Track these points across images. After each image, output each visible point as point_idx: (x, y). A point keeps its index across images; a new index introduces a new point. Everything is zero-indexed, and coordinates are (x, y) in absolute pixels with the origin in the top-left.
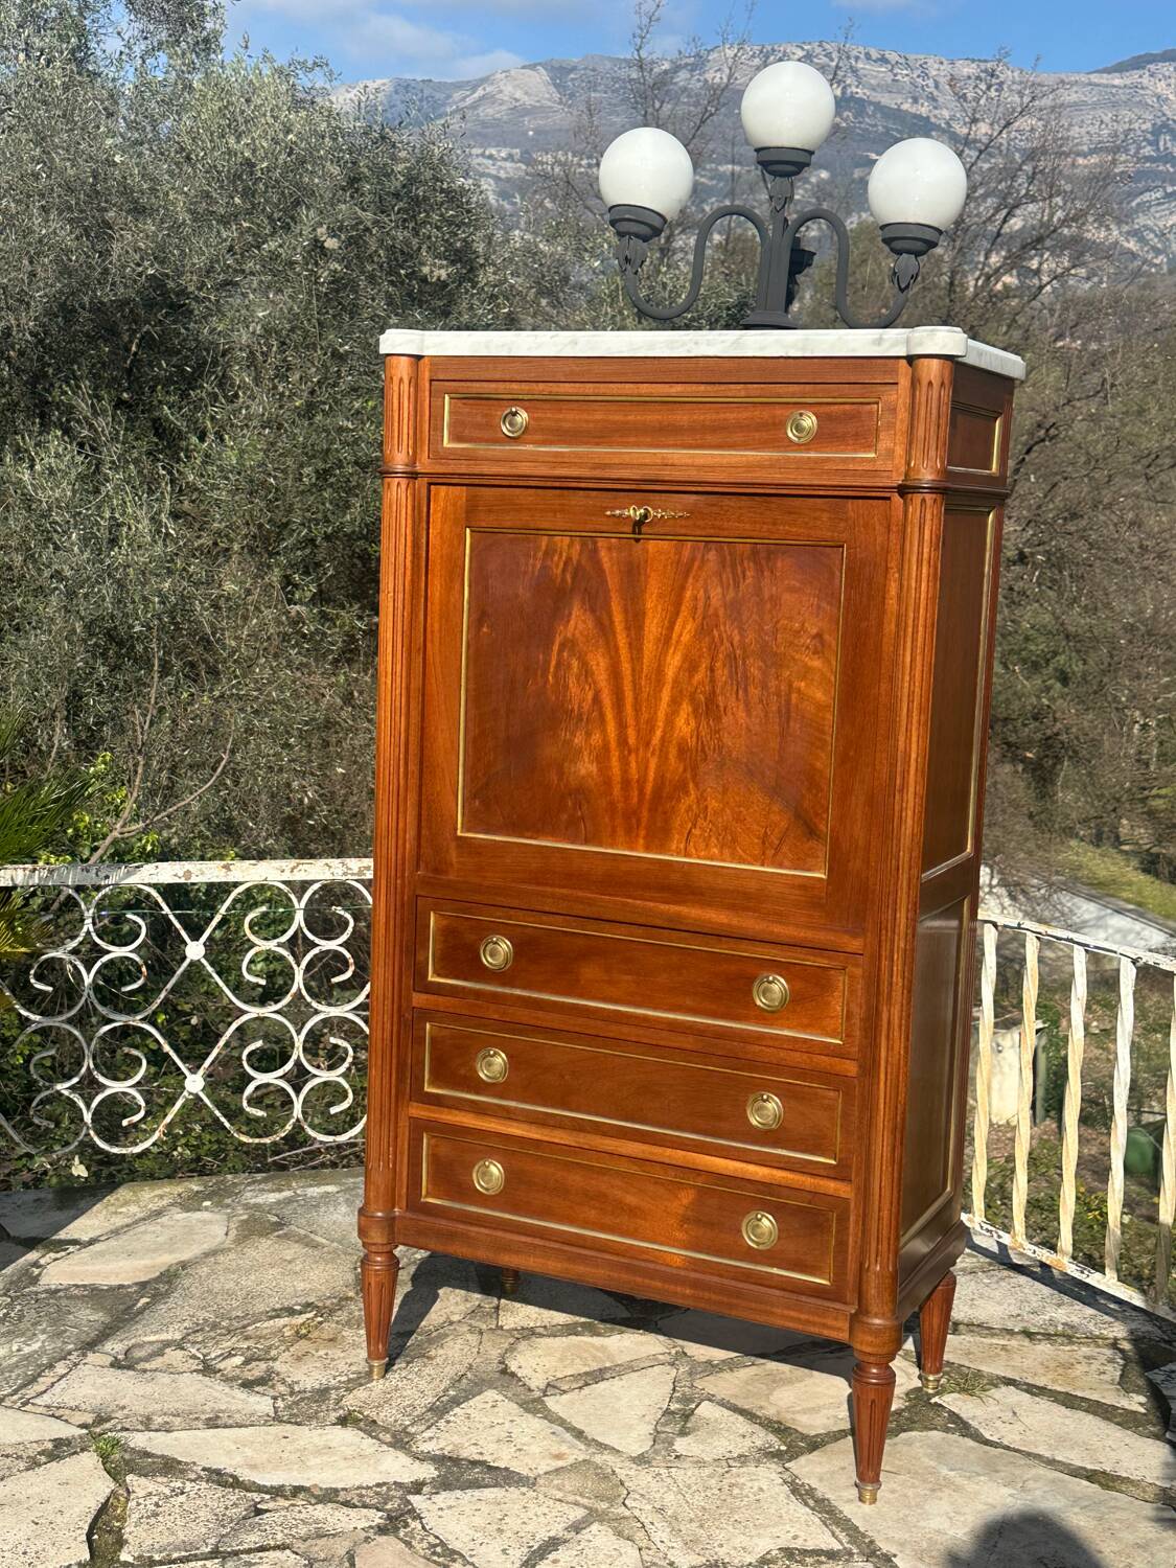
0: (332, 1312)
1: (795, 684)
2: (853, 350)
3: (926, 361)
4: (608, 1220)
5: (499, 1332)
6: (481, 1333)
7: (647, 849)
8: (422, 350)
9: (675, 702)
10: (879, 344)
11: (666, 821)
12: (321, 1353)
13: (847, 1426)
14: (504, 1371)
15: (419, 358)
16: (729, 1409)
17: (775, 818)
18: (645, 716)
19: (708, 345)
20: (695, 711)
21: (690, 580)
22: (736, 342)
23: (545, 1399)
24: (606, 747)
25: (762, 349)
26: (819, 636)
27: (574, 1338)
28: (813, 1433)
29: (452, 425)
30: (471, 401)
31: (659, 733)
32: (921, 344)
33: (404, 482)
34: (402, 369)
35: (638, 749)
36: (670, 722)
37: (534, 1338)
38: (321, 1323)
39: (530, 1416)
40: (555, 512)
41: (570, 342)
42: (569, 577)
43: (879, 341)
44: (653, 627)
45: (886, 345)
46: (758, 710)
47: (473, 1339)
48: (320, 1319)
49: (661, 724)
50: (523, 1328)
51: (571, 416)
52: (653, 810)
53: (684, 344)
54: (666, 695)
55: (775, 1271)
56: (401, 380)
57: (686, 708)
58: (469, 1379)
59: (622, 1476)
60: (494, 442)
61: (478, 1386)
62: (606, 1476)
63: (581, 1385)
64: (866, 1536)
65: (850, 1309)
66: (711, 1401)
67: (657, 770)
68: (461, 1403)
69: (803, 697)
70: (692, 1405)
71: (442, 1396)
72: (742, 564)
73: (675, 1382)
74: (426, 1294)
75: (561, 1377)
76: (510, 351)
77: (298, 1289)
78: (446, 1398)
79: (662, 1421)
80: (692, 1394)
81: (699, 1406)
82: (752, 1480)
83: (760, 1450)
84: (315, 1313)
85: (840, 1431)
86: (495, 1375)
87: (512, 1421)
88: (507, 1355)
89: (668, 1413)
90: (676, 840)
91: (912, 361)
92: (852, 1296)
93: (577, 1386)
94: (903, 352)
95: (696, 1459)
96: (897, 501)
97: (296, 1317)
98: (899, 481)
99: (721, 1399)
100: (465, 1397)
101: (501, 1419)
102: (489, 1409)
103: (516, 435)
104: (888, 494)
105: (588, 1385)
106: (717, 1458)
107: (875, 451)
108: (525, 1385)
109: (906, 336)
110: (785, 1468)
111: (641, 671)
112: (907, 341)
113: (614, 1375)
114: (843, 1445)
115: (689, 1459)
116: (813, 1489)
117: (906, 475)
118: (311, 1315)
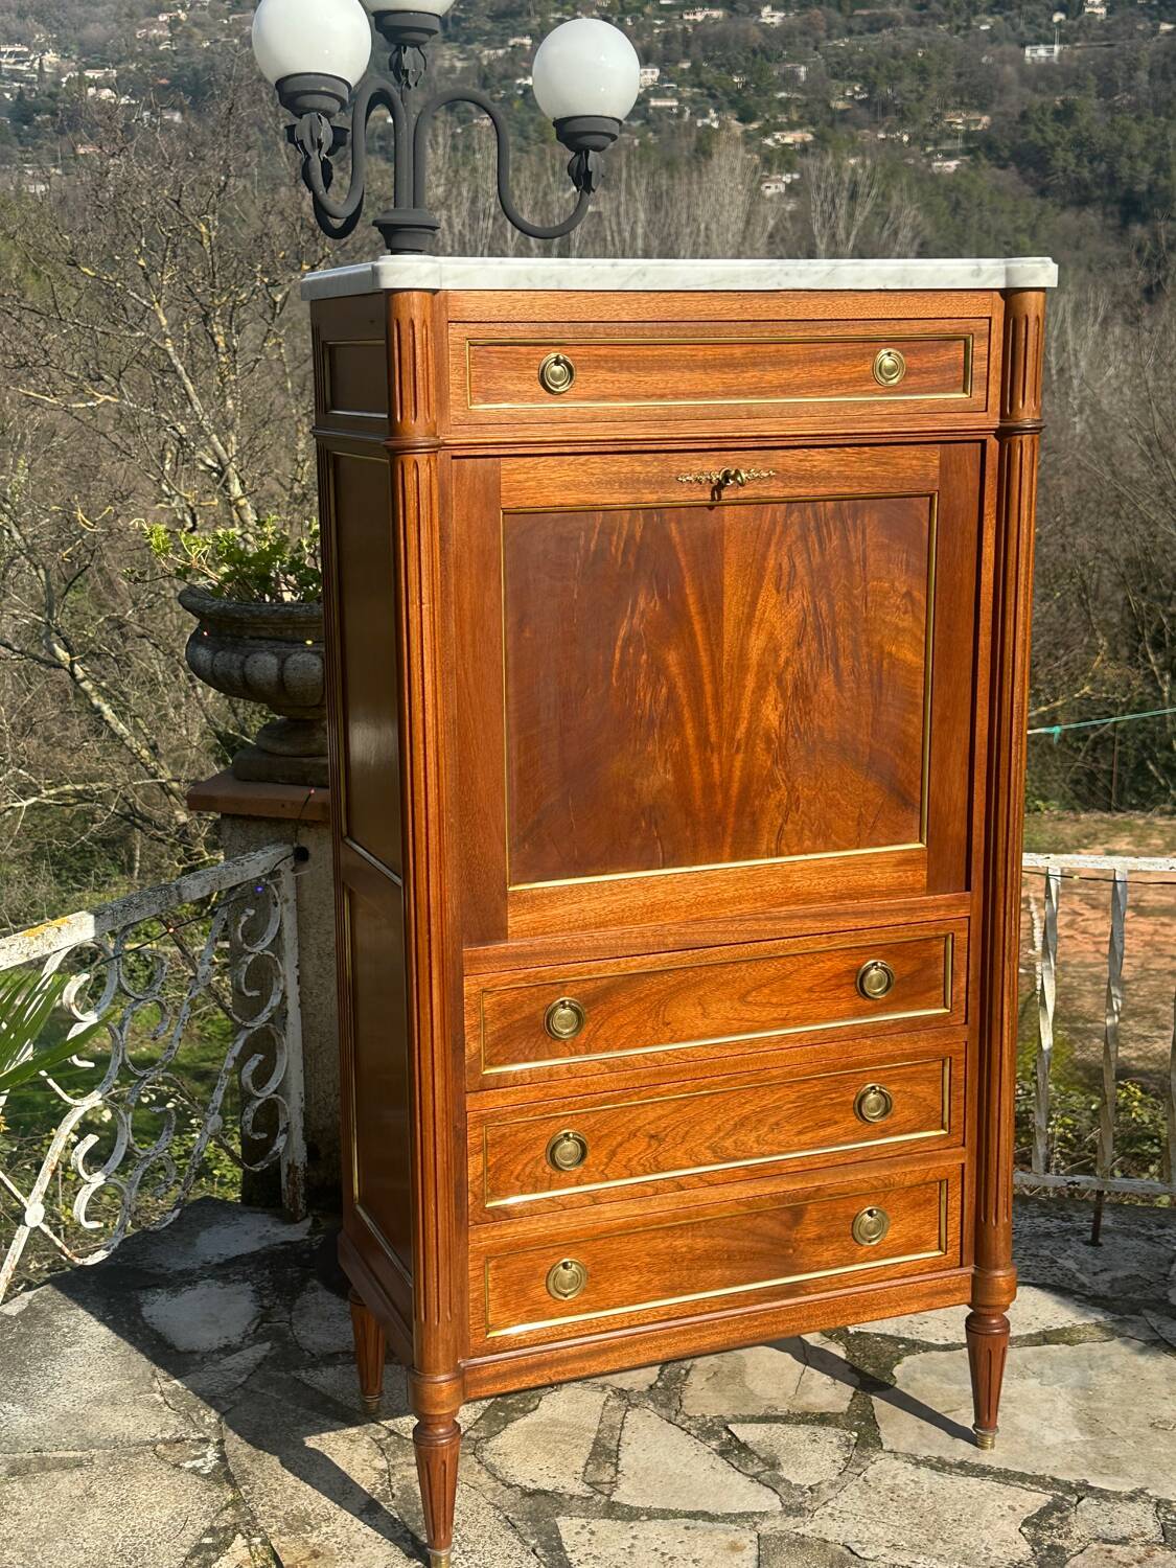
0: (253, 1525)
1: (887, 648)
2: (953, 282)
3: (1033, 294)
7: (734, 858)
8: (439, 281)
9: (761, 689)
10: (978, 275)
11: (754, 823)
14: (529, 1493)
15: (435, 291)
17: (871, 795)
18: (727, 709)
19: (801, 275)
20: (783, 694)
21: (772, 548)
22: (828, 273)
23: (614, 1499)
24: (684, 745)
25: (860, 281)
26: (908, 594)
27: (514, 1425)
28: (845, 1408)
30: (498, 349)
31: (743, 727)
32: (1033, 276)
33: (426, 458)
34: (415, 311)
35: (721, 748)
36: (755, 711)
38: (265, 1543)
41: (636, 274)
42: (631, 559)
43: (977, 273)
44: (732, 607)
45: (984, 277)
46: (849, 682)
49: (746, 715)
52: (739, 814)
53: (773, 275)
54: (750, 682)
56: (412, 322)
57: (772, 692)
58: (519, 1520)
59: (811, 1534)
60: (533, 399)
61: (538, 1521)
62: (802, 1543)
63: (612, 1468)
64: (1043, 1477)
65: (969, 1270)
66: (731, 1422)
67: (743, 769)
68: (561, 1548)
69: (895, 662)
70: (725, 1435)
71: (534, 1551)
72: (827, 525)
73: (670, 1422)
74: (302, 1456)
75: (582, 1470)
76: (559, 282)
77: (164, 1520)
78: (538, 1550)
79: (736, 1464)
80: (704, 1425)
81: (731, 1433)
82: (894, 1477)
83: (848, 1446)
84: (239, 1536)
85: (855, 1394)
86: (528, 1502)
87: (634, 1537)
88: (498, 1475)
89: (723, 1453)
90: (766, 840)
91: (1010, 294)
92: (968, 1256)
93: (612, 1471)
94: (1001, 285)
95: (827, 1484)
96: (993, 444)
97: (230, 1550)
98: (996, 423)
99: (735, 1416)
100: (551, 1539)
101: (625, 1542)
102: (594, 1538)
103: (561, 389)
104: (984, 437)
105: (616, 1465)
106: (837, 1472)
107: (965, 391)
108: (572, 1497)
109: (1003, 267)
110: (891, 1452)
111: (721, 659)
112: (1008, 272)
113: (614, 1443)
114: (880, 1405)
115: (822, 1486)
116: (939, 1459)
117: (1003, 415)
118: (239, 1541)
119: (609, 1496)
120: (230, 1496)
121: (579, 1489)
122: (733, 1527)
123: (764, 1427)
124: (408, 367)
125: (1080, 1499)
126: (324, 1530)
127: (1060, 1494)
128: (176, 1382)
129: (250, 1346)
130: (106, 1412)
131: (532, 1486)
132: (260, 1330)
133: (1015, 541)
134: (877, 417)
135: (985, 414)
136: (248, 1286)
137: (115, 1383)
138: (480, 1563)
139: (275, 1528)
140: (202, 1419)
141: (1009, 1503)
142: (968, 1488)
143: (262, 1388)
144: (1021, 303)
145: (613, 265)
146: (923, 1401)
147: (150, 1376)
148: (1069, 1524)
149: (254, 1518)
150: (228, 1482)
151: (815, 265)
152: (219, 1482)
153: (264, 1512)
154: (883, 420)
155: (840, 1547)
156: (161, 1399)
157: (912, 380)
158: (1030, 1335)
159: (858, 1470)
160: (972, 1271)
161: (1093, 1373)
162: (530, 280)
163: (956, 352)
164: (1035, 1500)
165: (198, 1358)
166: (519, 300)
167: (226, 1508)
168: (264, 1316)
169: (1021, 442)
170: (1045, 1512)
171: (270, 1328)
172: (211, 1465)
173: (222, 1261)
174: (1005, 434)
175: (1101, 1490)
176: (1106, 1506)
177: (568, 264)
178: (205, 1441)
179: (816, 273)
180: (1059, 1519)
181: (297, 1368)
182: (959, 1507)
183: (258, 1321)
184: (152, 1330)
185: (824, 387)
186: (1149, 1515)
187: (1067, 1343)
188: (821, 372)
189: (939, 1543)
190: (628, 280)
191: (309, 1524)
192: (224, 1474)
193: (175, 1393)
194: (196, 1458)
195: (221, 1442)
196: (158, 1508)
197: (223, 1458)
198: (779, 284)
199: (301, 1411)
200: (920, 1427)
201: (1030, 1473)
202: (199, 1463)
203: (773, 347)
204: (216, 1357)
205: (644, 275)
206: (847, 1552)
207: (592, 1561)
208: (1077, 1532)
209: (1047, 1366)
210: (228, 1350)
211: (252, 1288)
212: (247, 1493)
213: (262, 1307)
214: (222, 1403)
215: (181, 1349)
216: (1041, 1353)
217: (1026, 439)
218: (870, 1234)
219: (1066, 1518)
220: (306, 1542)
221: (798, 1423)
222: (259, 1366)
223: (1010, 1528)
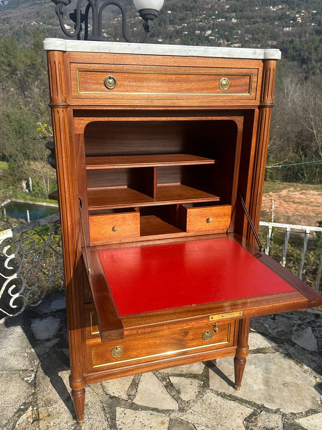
0: (36, 403)
2: (246, 56)
3: (273, 61)
8: (66, 48)
10: (255, 54)
15: (64, 52)
19: (194, 51)
23: (134, 401)
25: (215, 54)
28: (201, 373)
29: (81, 83)
30: (89, 73)
32: (273, 55)
34: (57, 58)
38: (37, 409)
39: (138, 411)
41: (137, 48)
43: (255, 53)
45: (257, 55)
48: (35, 408)
53: (185, 51)
55: (212, 345)
56: (55, 62)
58: (106, 407)
59: (185, 419)
60: (102, 91)
61: (111, 408)
62: (182, 423)
63: (135, 390)
64: (251, 402)
65: (235, 347)
66: (170, 376)
68: (115, 419)
70: (168, 380)
71: (107, 419)
73: (154, 374)
74: (56, 379)
75: (127, 390)
76: (109, 50)
77: (14, 399)
78: (109, 419)
79: (169, 391)
80: (163, 376)
81: (169, 380)
82: (211, 400)
83: (200, 387)
84: (31, 406)
85: (205, 368)
86: (111, 400)
87: (136, 417)
88: (105, 390)
89: (166, 387)
91: (265, 61)
92: (236, 343)
93: (135, 391)
94: (262, 58)
95: (192, 401)
96: (257, 111)
97: (27, 412)
98: (258, 103)
99: (172, 374)
100: (113, 415)
101: (133, 418)
102: (125, 416)
103: (112, 88)
104: (254, 108)
105: (137, 389)
106: (195, 396)
107: (249, 93)
108: (122, 399)
109: (263, 52)
110: (211, 390)
112: (265, 54)
113: (138, 381)
114: (211, 372)
115: (191, 401)
116: (224, 393)
117: (261, 101)
118: (31, 408)
119: (132, 400)
120: (33, 391)
121: (124, 397)
122: (164, 415)
123: (178, 378)
124: (54, 78)
125: (261, 411)
126: (54, 406)
127: (256, 409)
128: (32, 350)
129: (54, 339)
130: (12, 358)
131: (113, 395)
132: (58, 334)
133: (262, 142)
134: (219, 101)
135: (255, 101)
136: (59, 319)
137: (17, 348)
138: (92, 423)
139: (41, 404)
140: (34, 363)
141: (241, 411)
142: (231, 405)
143: (52, 354)
144: (269, 64)
145: (129, 45)
146: (222, 372)
147: (26, 347)
148: (257, 421)
149: (37, 400)
150: (34, 386)
151: (200, 48)
152: (31, 385)
153: (40, 398)
154: (221, 102)
155: (192, 425)
156: (26, 355)
157: (232, 88)
158: (254, 350)
159: (201, 396)
160: (236, 347)
161: (269, 364)
162: (99, 49)
163: (247, 80)
164: (249, 411)
165: (40, 342)
166: (95, 56)
167: (30, 396)
168: (60, 330)
169: (266, 110)
170: (251, 416)
171: (60, 334)
172: (32, 379)
173: (56, 311)
174: (261, 107)
175: (268, 408)
176: (268, 415)
177: (113, 44)
178: (33, 371)
179: (200, 50)
180: (255, 419)
181: (63, 348)
182: (227, 412)
183: (58, 331)
184: (32, 332)
185: (202, 90)
186: (280, 420)
187: (264, 353)
188: (202, 85)
189: (220, 426)
190: (134, 50)
191: (50, 404)
192: (34, 384)
193: (31, 353)
194: (29, 376)
195: (37, 372)
196: (13, 394)
197: (35, 378)
198: (187, 54)
199: (60, 362)
200: (221, 381)
201: (248, 400)
202: (29, 378)
203: (185, 76)
204: (44, 342)
205: (140, 49)
206: (193, 427)
207: (122, 425)
208: (259, 425)
209: (257, 361)
210: (48, 340)
211: (60, 320)
212: (38, 391)
213: (61, 326)
214: (41, 358)
215: (37, 339)
216: (256, 356)
217: (268, 109)
218: (207, 338)
219: (257, 418)
220: (48, 410)
221: (188, 377)
222: (54, 346)
223: (240, 421)
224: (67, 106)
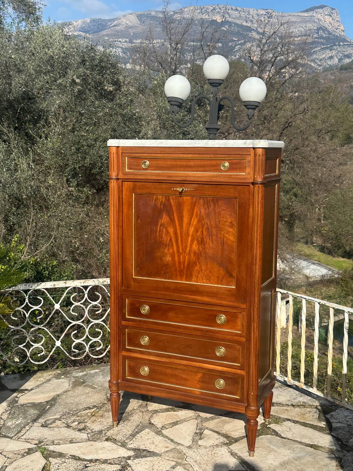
0: (101, 408)
1: (225, 236)
2: (238, 146)
3: (259, 149)
4: (178, 382)
5: (148, 412)
6: (143, 412)
7: (186, 280)
8: (119, 144)
9: (192, 241)
11: (191, 273)
12: (99, 420)
13: (245, 435)
14: (150, 423)
15: (118, 147)
16: (212, 431)
17: (221, 272)
18: (184, 245)
19: (199, 144)
20: (198, 243)
21: (196, 207)
22: (206, 143)
23: (162, 431)
24: (174, 252)
25: (213, 145)
26: (231, 222)
27: (169, 412)
28: (236, 437)
29: (128, 165)
30: (133, 159)
31: (188, 249)
32: (256, 145)
33: (115, 181)
34: (114, 150)
35: (182, 254)
36: (191, 246)
37: (157, 413)
38: (98, 411)
39: (158, 436)
40: (157, 189)
41: (160, 143)
42: (162, 207)
43: (245, 143)
44: (185, 220)
45: (247, 144)
46: (215, 243)
47: (141, 414)
48: (98, 410)
49: (189, 246)
50: (154, 410)
51: (161, 163)
52: (187, 270)
53: (192, 144)
54: (190, 239)
55: (224, 395)
56: (114, 153)
57: (195, 242)
58: (141, 426)
59: (185, 452)
60: (140, 170)
61: (143, 428)
62: (180, 453)
63: (172, 426)
64: (251, 466)
66: (208, 429)
67: (188, 259)
69: (228, 239)
70: (202, 431)
71: (134, 431)
72: (210, 203)
73: (197, 424)
74: (126, 401)
75: (166, 424)
76: (144, 145)
77: (91, 401)
79: (194, 436)
80: (202, 427)
81: (204, 431)
82: (220, 452)
83: (222, 443)
86: (147, 424)
87: (153, 437)
88: (151, 418)
89: (196, 433)
90: (194, 278)
91: (254, 149)
94: (252, 146)
97: (91, 410)
98: (252, 181)
99: (210, 428)
100: (140, 431)
101: (151, 437)
102: (147, 434)
103: (146, 168)
104: (250, 185)
106: (211, 446)
107: (245, 173)
108: (156, 427)
110: (229, 448)
111: (183, 232)
112: (253, 143)
113: (180, 423)
115: (203, 446)
116: (237, 453)
117: (253, 179)
118: (95, 409)
120: (106, 402)
121: (159, 426)
122: (173, 444)
131: (153, 422)
135: (249, 179)
138: (122, 429)
139: (103, 409)
144: (257, 151)
145: (155, 141)
157: (231, 169)
158: (309, 444)
159: (215, 447)
160: (246, 405)
161: (308, 456)
163: (243, 163)
167: (102, 404)
169: (256, 187)
174: (254, 184)
187: (315, 449)
191: (109, 411)
196: (93, 399)
209: (299, 450)
212: (109, 403)
220: (104, 414)
224: (118, 179)
